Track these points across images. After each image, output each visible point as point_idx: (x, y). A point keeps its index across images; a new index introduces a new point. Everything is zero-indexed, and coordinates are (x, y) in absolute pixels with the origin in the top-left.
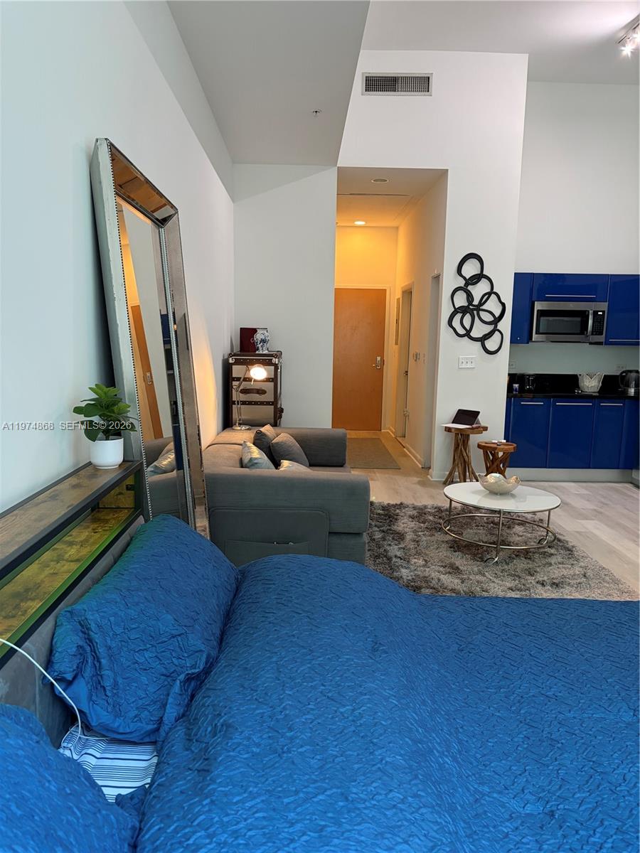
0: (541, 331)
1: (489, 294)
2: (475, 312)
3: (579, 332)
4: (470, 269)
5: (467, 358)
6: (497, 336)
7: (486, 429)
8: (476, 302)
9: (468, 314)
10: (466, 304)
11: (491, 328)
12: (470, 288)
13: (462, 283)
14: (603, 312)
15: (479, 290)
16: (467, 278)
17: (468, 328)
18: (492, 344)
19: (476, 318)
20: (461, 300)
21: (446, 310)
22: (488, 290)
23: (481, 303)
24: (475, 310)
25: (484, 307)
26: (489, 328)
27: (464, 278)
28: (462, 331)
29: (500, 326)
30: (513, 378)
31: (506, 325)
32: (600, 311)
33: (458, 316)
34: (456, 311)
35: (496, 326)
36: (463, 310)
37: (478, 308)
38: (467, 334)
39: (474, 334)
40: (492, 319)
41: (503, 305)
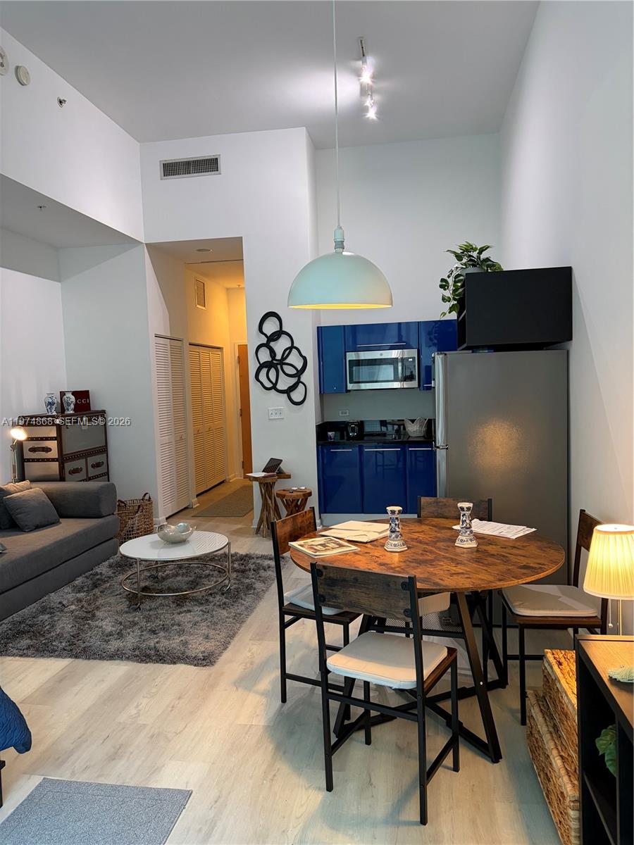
0: (354, 380)
1: (292, 347)
2: (279, 367)
3: (393, 379)
4: (270, 327)
5: (275, 409)
6: (301, 388)
7: (289, 477)
8: (279, 357)
9: (273, 369)
10: (270, 359)
11: (294, 380)
12: (272, 344)
13: (264, 340)
14: (414, 358)
15: (280, 346)
16: (268, 335)
17: (274, 382)
18: (297, 395)
19: (281, 372)
20: (265, 356)
21: (253, 367)
22: (289, 345)
23: (284, 358)
24: (277, 364)
25: (287, 361)
26: (293, 381)
27: (265, 335)
28: (268, 385)
29: (304, 378)
30: (322, 430)
31: (310, 377)
32: (410, 358)
33: (264, 371)
34: (262, 366)
35: (299, 378)
36: (268, 365)
37: (282, 362)
38: (274, 387)
39: (279, 387)
40: (295, 372)
41: (305, 359)
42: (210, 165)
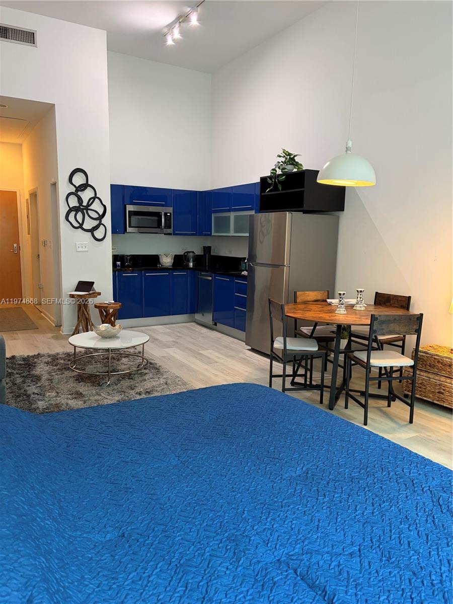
0: (132, 225)
1: (94, 198)
2: (85, 211)
3: (157, 226)
4: (79, 180)
5: (82, 244)
6: (102, 228)
7: (99, 294)
8: (85, 204)
9: (80, 212)
10: (78, 205)
11: (97, 222)
12: (79, 193)
13: (73, 190)
14: (170, 213)
15: (86, 195)
16: (77, 186)
17: (81, 222)
18: (99, 234)
19: (86, 215)
20: (73, 202)
21: (63, 209)
22: (93, 195)
23: (89, 205)
24: (84, 209)
25: (90, 208)
26: (96, 223)
27: (75, 186)
28: (76, 225)
29: (104, 221)
30: (116, 258)
31: (107, 220)
32: (168, 213)
33: (73, 214)
34: (71, 210)
35: (101, 221)
36: (76, 209)
37: (87, 208)
38: (81, 226)
39: (85, 226)
40: (97, 216)
41: (105, 206)
42: (28, 37)
